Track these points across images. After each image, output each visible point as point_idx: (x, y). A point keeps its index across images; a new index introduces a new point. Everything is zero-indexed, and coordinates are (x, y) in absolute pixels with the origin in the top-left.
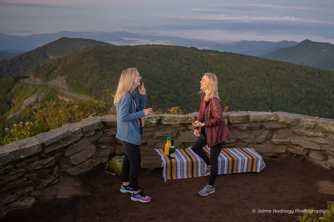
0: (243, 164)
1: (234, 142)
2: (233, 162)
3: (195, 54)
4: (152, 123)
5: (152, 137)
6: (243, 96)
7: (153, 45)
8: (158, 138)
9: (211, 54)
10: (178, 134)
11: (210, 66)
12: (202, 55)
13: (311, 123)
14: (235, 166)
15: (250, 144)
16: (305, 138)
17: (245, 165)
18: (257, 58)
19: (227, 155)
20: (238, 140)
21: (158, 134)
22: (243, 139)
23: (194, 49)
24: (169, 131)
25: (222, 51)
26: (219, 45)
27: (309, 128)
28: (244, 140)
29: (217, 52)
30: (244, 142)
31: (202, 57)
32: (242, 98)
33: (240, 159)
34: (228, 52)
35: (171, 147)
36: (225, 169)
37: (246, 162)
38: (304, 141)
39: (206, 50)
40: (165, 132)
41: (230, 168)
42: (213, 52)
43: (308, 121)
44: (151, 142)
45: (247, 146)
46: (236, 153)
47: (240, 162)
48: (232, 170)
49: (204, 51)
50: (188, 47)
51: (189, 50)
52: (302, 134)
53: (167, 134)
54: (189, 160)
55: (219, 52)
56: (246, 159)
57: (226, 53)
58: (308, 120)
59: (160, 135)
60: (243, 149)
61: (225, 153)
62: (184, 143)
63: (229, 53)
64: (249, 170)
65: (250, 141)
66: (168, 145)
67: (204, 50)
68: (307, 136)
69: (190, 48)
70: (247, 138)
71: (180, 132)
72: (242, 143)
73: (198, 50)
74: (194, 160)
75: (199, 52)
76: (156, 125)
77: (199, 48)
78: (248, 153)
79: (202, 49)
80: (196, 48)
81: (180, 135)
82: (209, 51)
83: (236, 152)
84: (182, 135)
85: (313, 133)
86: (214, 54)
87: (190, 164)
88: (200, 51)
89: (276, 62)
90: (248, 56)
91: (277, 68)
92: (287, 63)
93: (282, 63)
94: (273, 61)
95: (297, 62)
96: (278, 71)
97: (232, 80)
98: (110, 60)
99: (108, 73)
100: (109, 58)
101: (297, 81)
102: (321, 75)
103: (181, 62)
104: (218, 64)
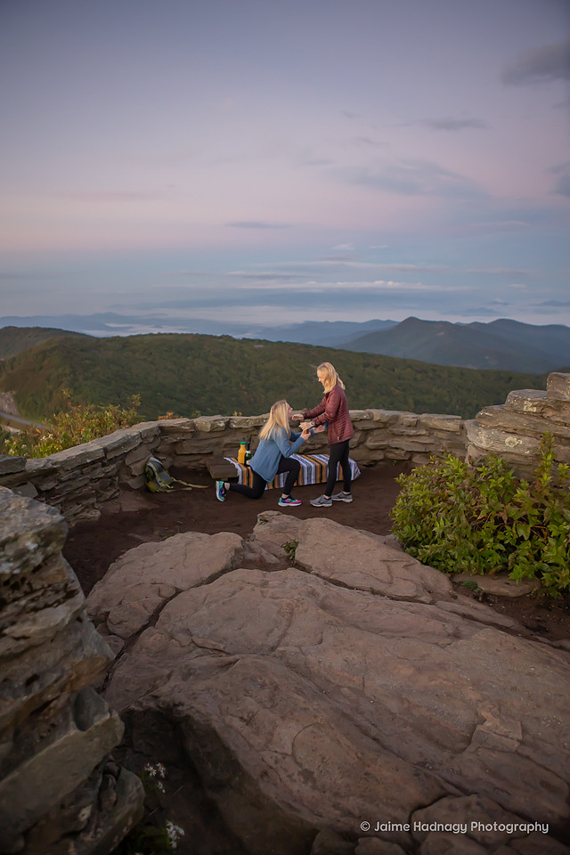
3: (232, 347)
5: (218, 444)
8: (226, 445)
9: (257, 347)
12: (243, 348)
23: (228, 338)
24: (240, 436)
25: (274, 340)
29: (266, 342)
31: (242, 351)
34: (284, 341)
35: (247, 452)
39: (248, 340)
42: (260, 342)
44: (217, 451)
48: (321, 478)
49: (245, 341)
50: (218, 335)
51: (220, 340)
55: (270, 342)
57: (280, 342)
63: (286, 343)
66: (242, 451)
67: (244, 339)
69: (221, 337)
73: (235, 340)
75: (237, 343)
76: (224, 429)
77: (234, 337)
79: (241, 339)
80: (231, 337)
81: (253, 441)
82: (253, 340)
86: (262, 347)
88: (239, 341)
89: (363, 355)
90: (318, 347)
91: (366, 366)
92: (381, 356)
93: (372, 356)
94: (359, 354)
95: (399, 355)
96: (367, 369)
97: (292, 387)
98: (87, 362)
99: (85, 382)
100: (86, 359)
101: (400, 385)
102: (437, 373)
103: (206, 361)
104: (269, 361)
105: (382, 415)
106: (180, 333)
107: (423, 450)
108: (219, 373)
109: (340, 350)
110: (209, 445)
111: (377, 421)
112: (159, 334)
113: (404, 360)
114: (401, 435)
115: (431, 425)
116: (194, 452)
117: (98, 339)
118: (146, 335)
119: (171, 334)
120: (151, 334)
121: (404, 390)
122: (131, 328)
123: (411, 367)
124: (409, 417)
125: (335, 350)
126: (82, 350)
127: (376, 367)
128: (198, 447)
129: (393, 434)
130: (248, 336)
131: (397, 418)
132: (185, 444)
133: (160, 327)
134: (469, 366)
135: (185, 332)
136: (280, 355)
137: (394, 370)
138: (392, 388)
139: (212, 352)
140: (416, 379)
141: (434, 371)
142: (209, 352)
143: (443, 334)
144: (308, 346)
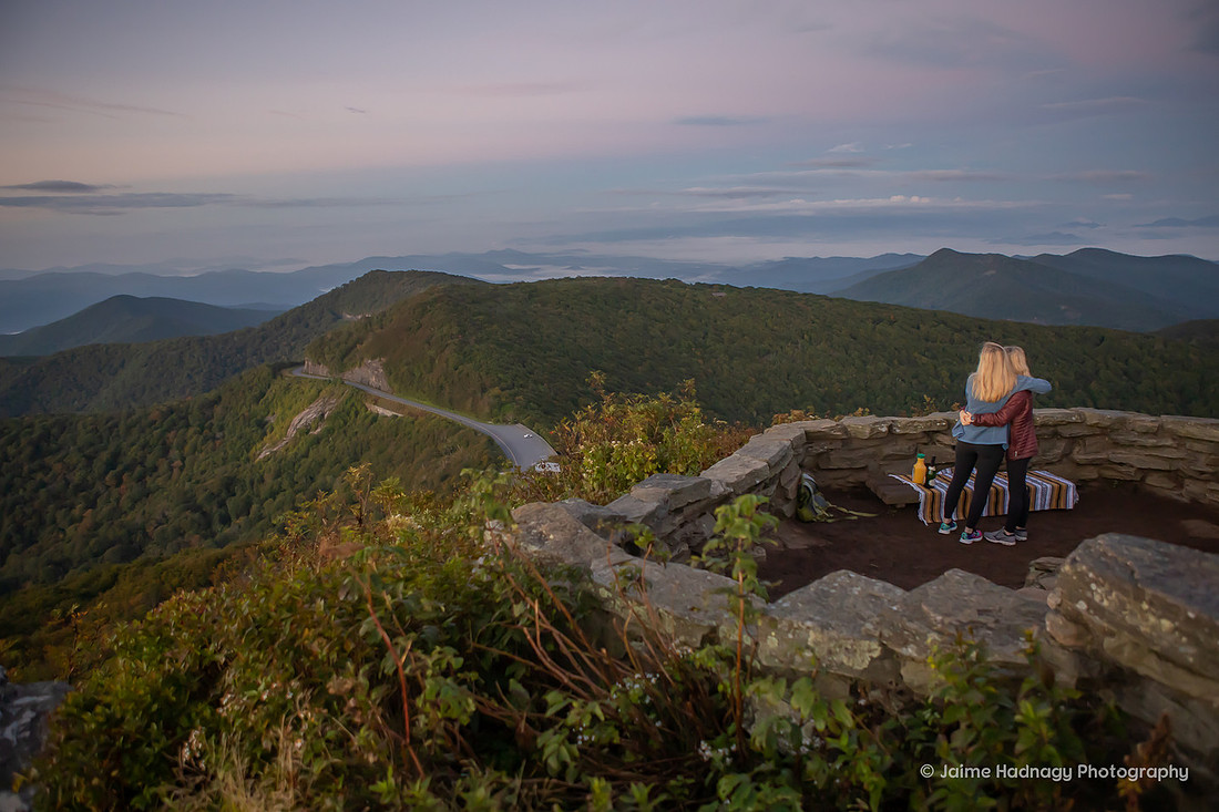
3: (678, 294)
6: (797, 392)
9: (716, 294)
12: (695, 296)
18: (825, 298)
23: (675, 283)
25: (741, 285)
26: (732, 270)
29: (730, 288)
31: (695, 301)
32: (795, 395)
34: (756, 287)
39: (704, 285)
42: (721, 288)
49: (700, 286)
50: (662, 279)
51: (664, 286)
55: (736, 288)
57: (751, 288)
63: (759, 289)
67: (698, 284)
69: (664, 282)
73: (685, 286)
75: (686, 289)
77: (687, 281)
79: (694, 284)
80: (680, 281)
82: (712, 286)
86: (723, 294)
88: (690, 286)
89: (873, 305)
90: (805, 294)
91: (877, 321)
92: (898, 307)
93: (886, 307)
94: (865, 304)
95: (924, 305)
96: (878, 326)
97: (768, 352)
98: (481, 317)
99: (477, 346)
100: (480, 314)
101: (928, 350)
102: (985, 332)
103: (645, 315)
104: (734, 315)
106: (607, 276)
109: (837, 299)
112: (579, 278)
113: (935, 314)
117: (496, 287)
118: (560, 280)
119: (595, 278)
120: (567, 279)
121: (934, 357)
122: (537, 269)
123: (945, 324)
125: (831, 300)
126: (473, 302)
127: (891, 323)
130: (705, 279)
133: (577, 268)
134: (1035, 321)
135: (614, 275)
136: (751, 306)
137: (918, 328)
138: (916, 354)
139: (653, 302)
140: (952, 341)
141: (980, 328)
142: (649, 302)
143: (993, 272)
144: (792, 294)
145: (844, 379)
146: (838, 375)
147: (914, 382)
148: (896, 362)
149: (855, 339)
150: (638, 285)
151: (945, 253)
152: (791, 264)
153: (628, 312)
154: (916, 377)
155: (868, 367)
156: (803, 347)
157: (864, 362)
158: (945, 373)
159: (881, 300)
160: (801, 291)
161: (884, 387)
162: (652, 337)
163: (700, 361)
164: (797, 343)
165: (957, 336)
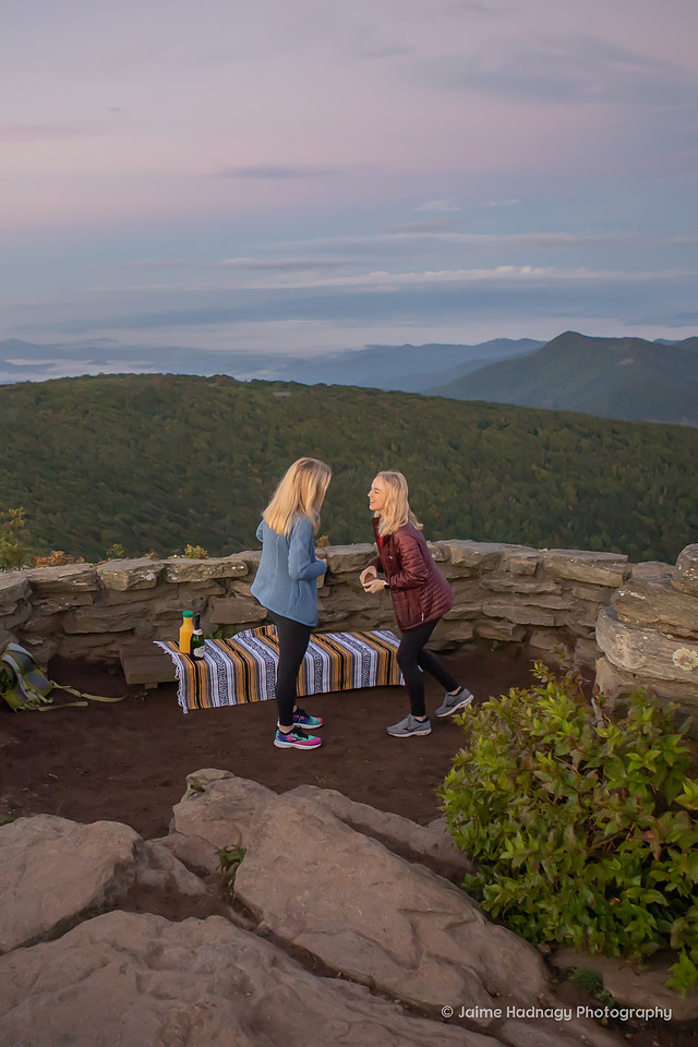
0: (366, 666)
1: (345, 619)
2: (343, 663)
3: (230, 395)
4: (146, 581)
5: (144, 613)
7: (102, 376)
8: (160, 616)
9: (278, 394)
10: (207, 606)
11: (277, 429)
12: (251, 396)
13: (528, 562)
14: (347, 672)
15: (383, 622)
16: (517, 600)
17: (372, 670)
18: (418, 397)
19: (326, 647)
20: (353, 614)
21: (161, 606)
22: (367, 610)
23: (226, 380)
24: (186, 598)
25: (310, 382)
26: (299, 363)
27: (522, 575)
28: (367, 614)
29: (295, 386)
30: (368, 618)
31: (251, 403)
33: (359, 654)
34: (330, 384)
35: (196, 632)
36: (324, 680)
37: (373, 662)
38: (513, 608)
39: (263, 382)
40: (177, 602)
41: (337, 678)
42: (284, 385)
43: (519, 558)
44: (143, 626)
45: (376, 627)
46: (350, 643)
47: (360, 661)
48: (342, 682)
49: (257, 384)
50: (208, 376)
51: (211, 385)
52: (509, 590)
53: (181, 606)
54: (239, 662)
55: (303, 385)
56: (373, 653)
57: (322, 386)
58: (520, 554)
59: (166, 609)
60: (368, 634)
61: (321, 644)
62: (222, 626)
64: (383, 682)
65: (382, 615)
66: (187, 629)
67: (255, 381)
68: (522, 595)
69: (212, 380)
70: (376, 609)
71: (213, 600)
72: (364, 621)
73: (238, 384)
74: (251, 662)
75: (240, 389)
76: (154, 584)
77: (239, 378)
78: (379, 640)
79: (250, 381)
80: (232, 378)
81: (213, 607)
83: (349, 641)
84: (216, 605)
85: (533, 586)
86: (287, 394)
87: (241, 671)
88: (244, 384)
89: (478, 405)
90: (392, 392)
91: (484, 425)
92: (511, 407)
93: (494, 407)
94: (469, 404)
95: (546, 403)
96: (485, 432)
101: (549, 461)
102: (620, 437)
103: (186, 422)
104: (301, 421)
105: (468, 553)
107: (551, 623)
108: (209, 444)
109: (433, 398)
110: (128, 615)
111: (460, 566)
113: (556, 415)
114: (506, 593)
115: (565, 571)
116: (98, 630)
118: (76, 378)
119: (122, 375)
120: (87, 377)
123: (570, 427)
124: (521, 556)
125: (424, 399)
127: (502, 427)
128: (104, 620)
129: (491, 590)
131: (497, 558)
132: (81, 615)
133: (101, 363)
135: (147, 372)
136: (322, 408)
137: (536, 433)
138: (534, 467)
139: (196, 405)
140: (579, 450)
141: (614, 432)
142: (192, 406)
143: (629, 361)
144: (373, 392)
145: (443, 500)
146: (435, 494)
147: (532, 501)
148: (507, 477)
149: (456, 449)
150: (177, 385)
151: (569, 339)
152: (374, 354)
153: (164, 418)
154: (533, 495)
155: (473, 484)
156: (389, 459)
157: (468, 478)
158: (570, 491)
159: (489, 399)
160: (386, 388)
161: (494, 509)
162: (196, 451)
163: (259, 480)
164: (382, 455)
165: (585, 442)
